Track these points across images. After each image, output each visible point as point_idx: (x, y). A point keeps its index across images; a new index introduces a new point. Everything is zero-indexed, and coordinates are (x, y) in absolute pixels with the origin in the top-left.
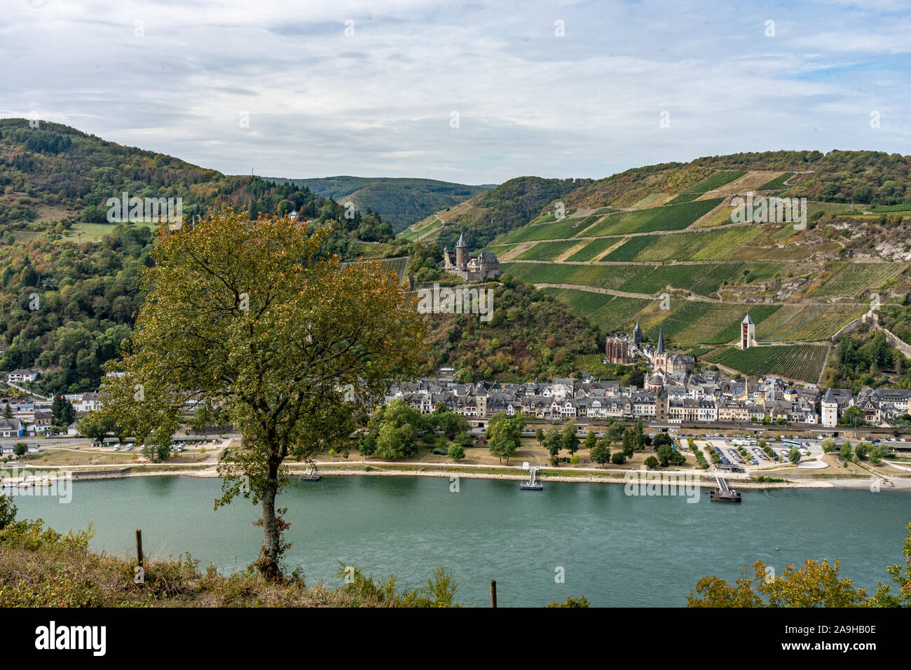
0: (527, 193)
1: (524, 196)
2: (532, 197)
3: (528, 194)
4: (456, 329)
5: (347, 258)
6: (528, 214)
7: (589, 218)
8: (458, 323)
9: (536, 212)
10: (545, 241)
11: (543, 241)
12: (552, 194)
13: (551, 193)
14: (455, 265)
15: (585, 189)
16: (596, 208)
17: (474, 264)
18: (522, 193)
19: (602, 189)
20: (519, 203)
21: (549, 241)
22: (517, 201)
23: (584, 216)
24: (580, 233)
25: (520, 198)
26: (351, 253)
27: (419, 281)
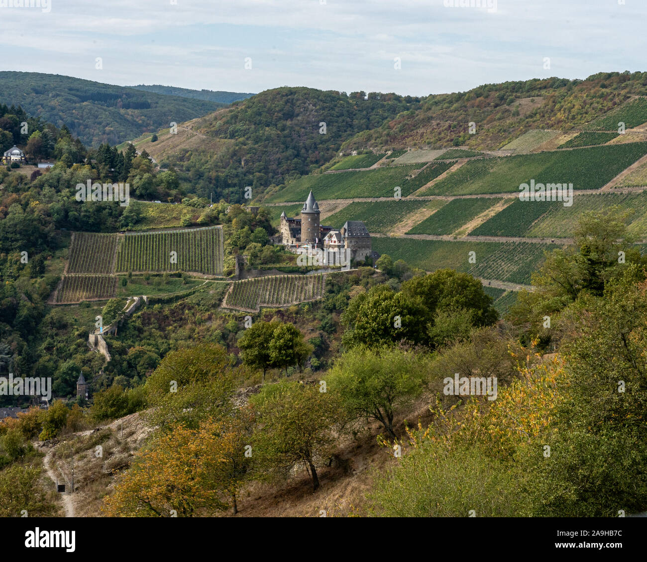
0: (298, 115)
1: (295, 121)
2: (308, 123)
3: (299, 118)
4: (322, 337)
5: (122, 226)
6: (303, 151)
7: (433, 164)
8: (323, 328)
9: (316, 148)
10: (360, 200)
11: (356, 200)
12: (340, 119)
13: (338, 117)
14: (299, 240)
15: (411, 116)
16: (440, 148)
17: (334, 239)
18: (290, 115)
19: (443, 117)
20: (286, 132)
21: (370, 200)
22: (283, 130)
23: (423, 160)
24: (423, 189)
25: (289, 123)
26: (127, 217)
27: (252, 264)
